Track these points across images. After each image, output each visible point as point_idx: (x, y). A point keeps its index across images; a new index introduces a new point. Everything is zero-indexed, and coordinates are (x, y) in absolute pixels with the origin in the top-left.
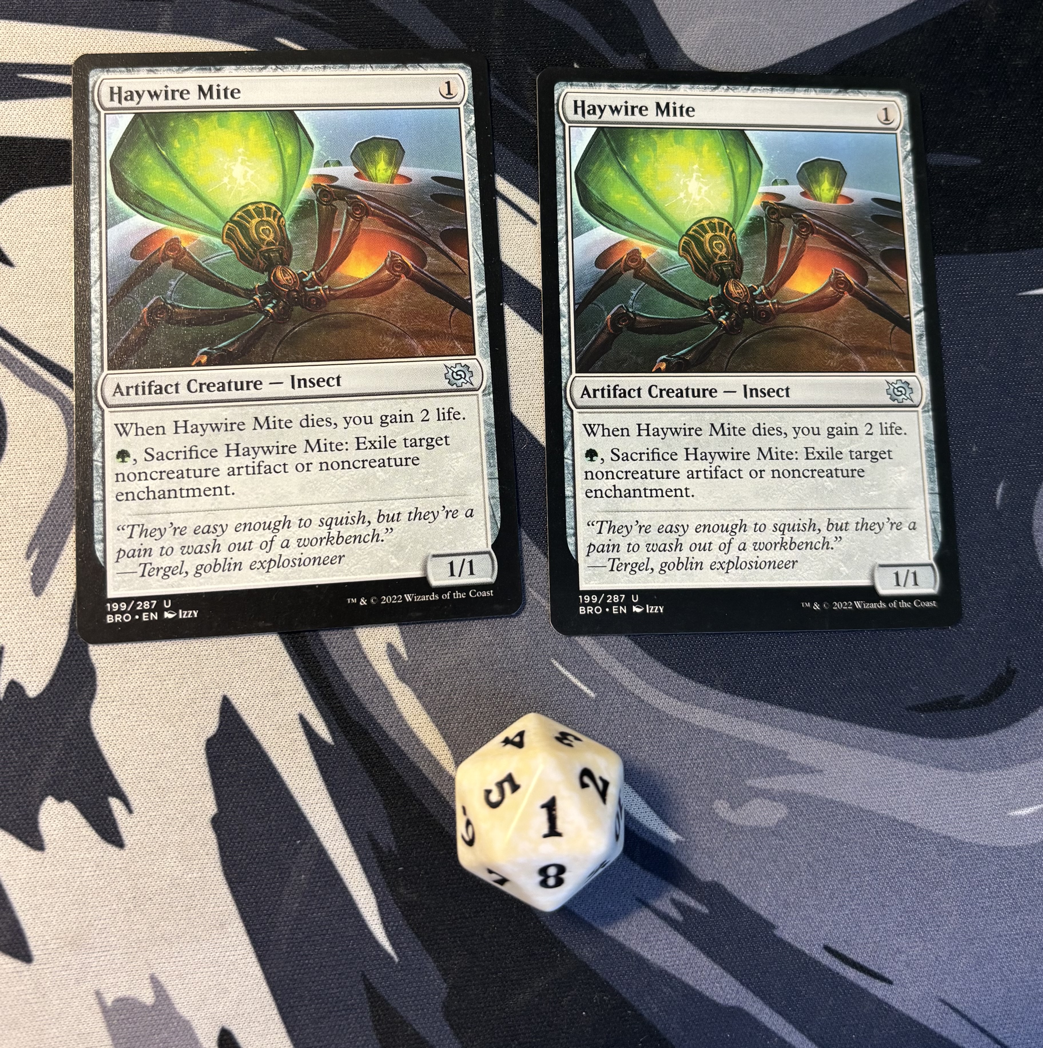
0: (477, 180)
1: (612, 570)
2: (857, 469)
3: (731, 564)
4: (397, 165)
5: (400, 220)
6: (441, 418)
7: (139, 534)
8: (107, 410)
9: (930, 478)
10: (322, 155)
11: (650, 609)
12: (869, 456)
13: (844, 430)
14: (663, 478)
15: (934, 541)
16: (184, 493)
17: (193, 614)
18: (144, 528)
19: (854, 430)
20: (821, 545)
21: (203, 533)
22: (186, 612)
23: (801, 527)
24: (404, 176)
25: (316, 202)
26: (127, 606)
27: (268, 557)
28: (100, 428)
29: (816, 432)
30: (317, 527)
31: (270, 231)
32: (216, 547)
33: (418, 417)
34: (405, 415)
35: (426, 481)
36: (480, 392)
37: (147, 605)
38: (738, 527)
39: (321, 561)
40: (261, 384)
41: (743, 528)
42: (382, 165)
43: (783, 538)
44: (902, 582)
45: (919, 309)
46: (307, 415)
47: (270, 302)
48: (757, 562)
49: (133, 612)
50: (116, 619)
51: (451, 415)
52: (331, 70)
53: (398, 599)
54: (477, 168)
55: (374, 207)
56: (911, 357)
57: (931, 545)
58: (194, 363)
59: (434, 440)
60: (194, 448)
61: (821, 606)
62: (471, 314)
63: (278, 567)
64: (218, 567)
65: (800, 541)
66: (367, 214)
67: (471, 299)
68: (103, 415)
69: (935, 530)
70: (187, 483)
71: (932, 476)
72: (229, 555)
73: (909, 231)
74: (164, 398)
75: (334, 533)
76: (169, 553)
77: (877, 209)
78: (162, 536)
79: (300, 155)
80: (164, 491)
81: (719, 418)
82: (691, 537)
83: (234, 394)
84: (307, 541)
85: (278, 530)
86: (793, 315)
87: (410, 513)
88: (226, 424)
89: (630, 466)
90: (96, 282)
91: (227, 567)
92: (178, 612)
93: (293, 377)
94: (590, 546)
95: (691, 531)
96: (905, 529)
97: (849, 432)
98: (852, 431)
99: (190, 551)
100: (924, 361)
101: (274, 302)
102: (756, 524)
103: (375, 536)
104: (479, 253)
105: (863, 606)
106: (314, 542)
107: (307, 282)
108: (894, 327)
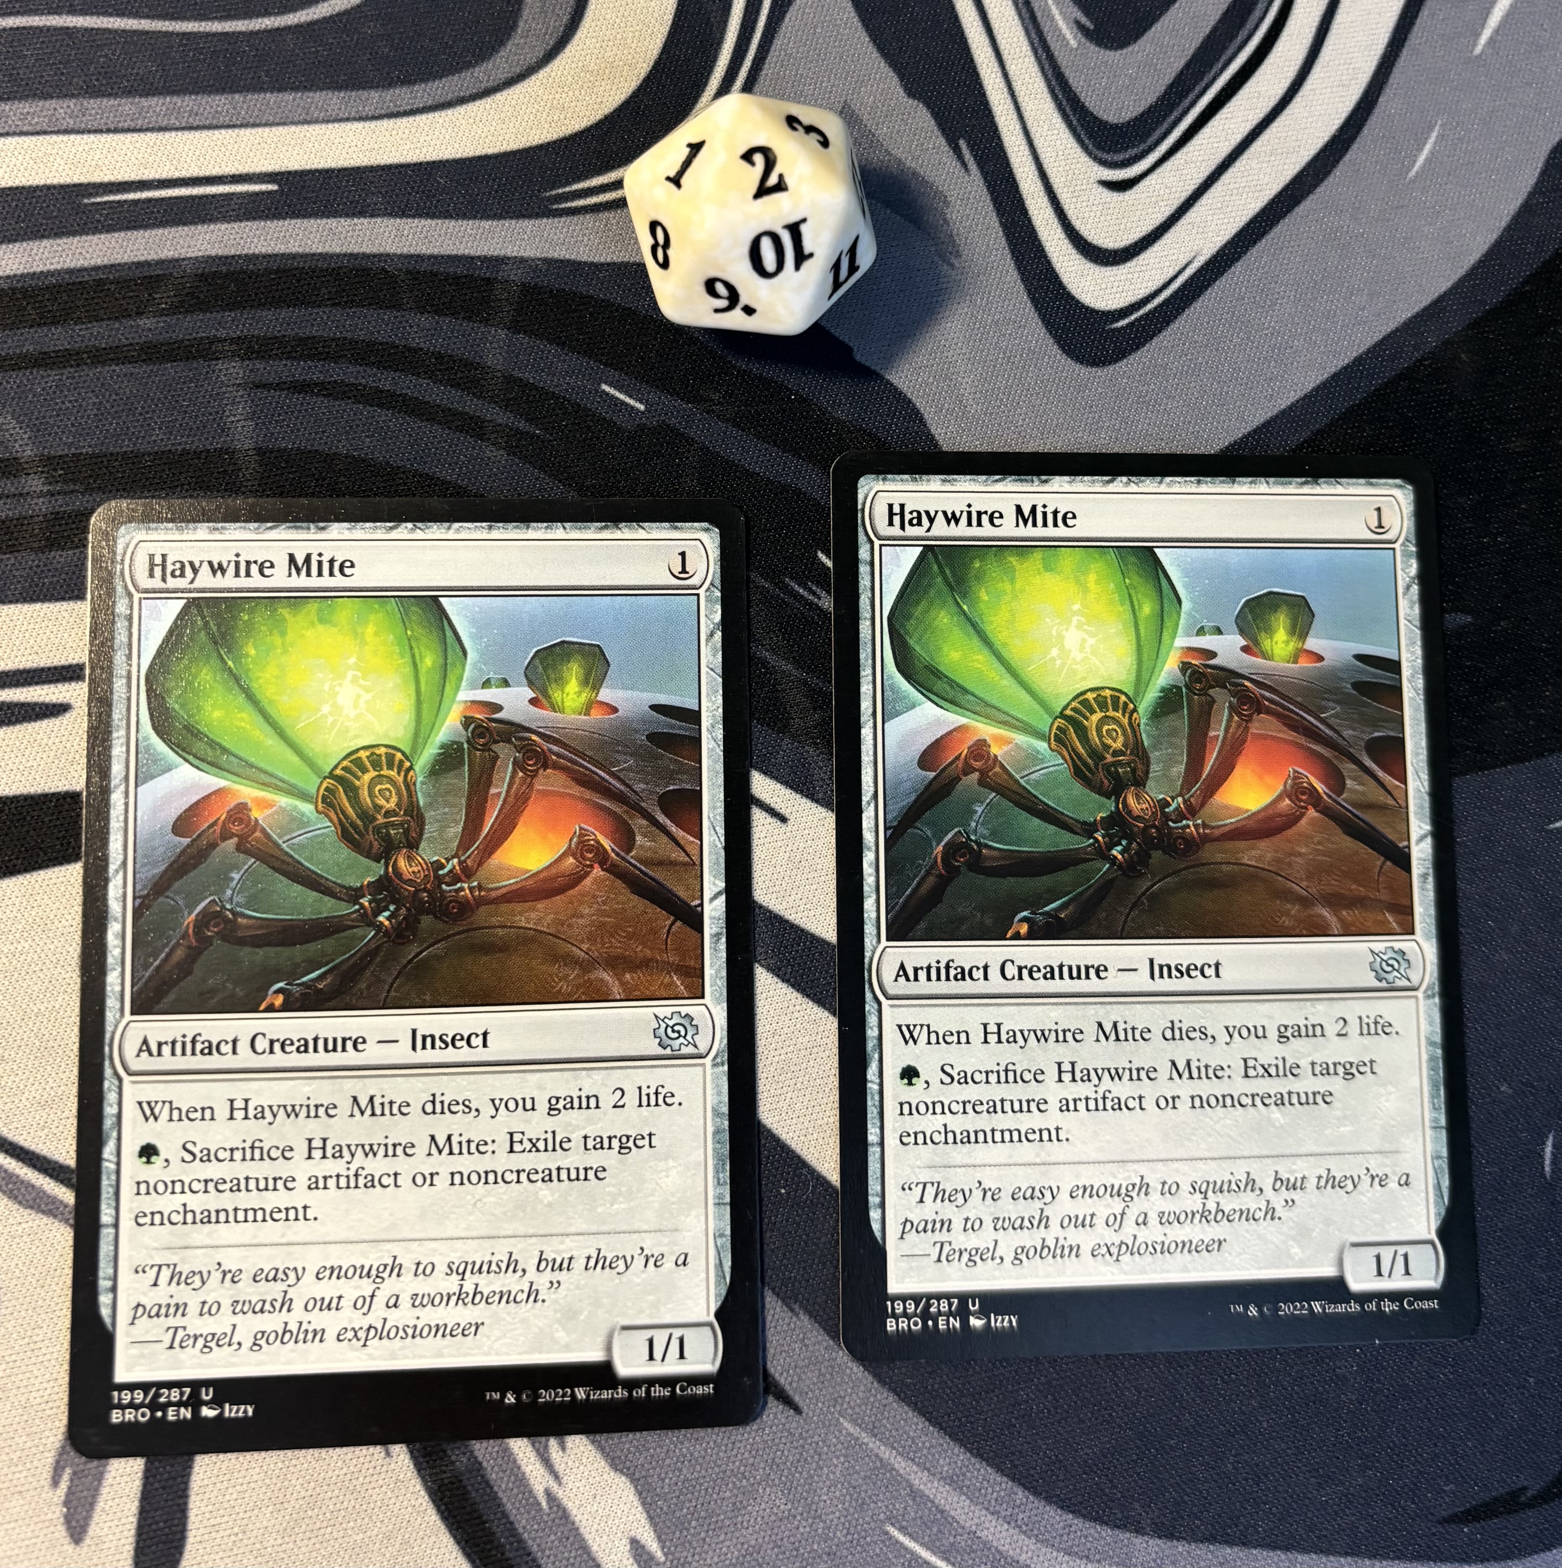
0: (721, 710)
1: (939, 1260)
2: (1322, 1091)
3: (1124, 1248)
4: (596, 687)
5: (597, 774)
6: (644, 1102)
7: (168, 1279)
8: (126, 1079)
9: (1434, 1104)
10: (480, 670)
11: (996, 1321)
12: (1341, 1070)
13: (1303, 1029)
14: (1021, 1111)
15: (1436, 1204)
16: (241, 1216)
17: (245, 1412)
18: (177, 1270)
19: (1318, 1029)
20: (1262, 1214)
21: (267, 1280)
22: (235, 1408)
23: (1234, 1187)
24: (607, 704)
25: (466, 746)
26: (146, 1395)
27: (365, 1323)
28: (116, 1107)
29: (1260, 1034)
30: (443, 1275)
31: (390, 792)
32: (287, 1304)
33: (608, 1100)
34: (588, 1098)
35: (616, 1206)
36: (708, 1061)
37: (175, 1395)
38: (1137, 1188)
39: (448, 1331)
40: (364, 1042)
41: (1144, 1189)
42: (573, 686)
43: (1204, 1204)
44: (1385, 1270)
45: (1422, 832)
46: (434, 1095)
47: (386, 909)
48: (1163, 1243)
49: (154, 1406)
50: (127, 1416)
51: (661, 1098)
52: (501, 531)
53: (564, 1396)
54: (721, 692)
55: (558, 755)
56: (1409, 911)
57: (1432, 1211)
58: (262, 1007)
59: (632, 1139)
60: (257, 1144)
61: (1260, 1311)
62: (701, 931)
63: (381, 1338)
64: (288, 1335)
65: (1231, 1207)
66: (545, 766)
67: (701, 905)
68: (120, 1088)
69: (1438, 1187)
70: (244, 1200)
71: (1436, 1101)
72: (305, 1317)
73: (1410, 706)
74: (214, 1061)
75: (469, 1287)
76: (213, 1311)
77: (1363, 672)
78: (204, 1283)
79: (444, 670)
80: (209, 1212)
81: (1110, 1014)
82: (1064, 1206)
83: (321, 1058)
84: (426, 1298)
85: (383, 1279)
86: (1229, 845)
87: (589, 1258)
88: (308, 1106)
89: (971, 1092)
90: (117, 871)
91: (301, 1336)
92: (222, 1408)
93: (414, 1032)
94: (905, 1223)
95: (1064, 1196)
96: (1393, 1185)
97: (1311, 1033)
98: (1314, 1031)
99: (245, 1309)
100: (1429, 915)
101: (392, 908)
102: (1164, 1183)
103: (533, 1294)
104: (717, 828)
105: (1324, 1309)
106: (437, 1300)
107: (444, 876)
108: (1383, 863)
